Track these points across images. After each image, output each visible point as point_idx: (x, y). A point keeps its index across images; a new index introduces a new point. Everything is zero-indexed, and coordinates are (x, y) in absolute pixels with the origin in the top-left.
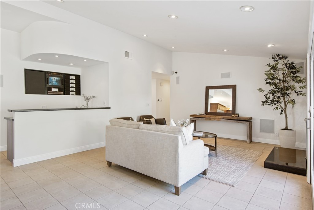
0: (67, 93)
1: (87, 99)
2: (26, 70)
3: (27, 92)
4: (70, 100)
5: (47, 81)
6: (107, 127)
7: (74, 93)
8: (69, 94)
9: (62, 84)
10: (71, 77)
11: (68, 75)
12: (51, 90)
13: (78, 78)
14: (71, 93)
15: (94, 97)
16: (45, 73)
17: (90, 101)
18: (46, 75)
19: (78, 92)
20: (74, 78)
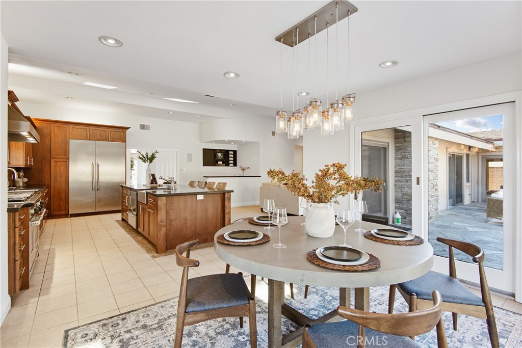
0: (228, 165)
1: (243, 170)
2: (203, 149)
3: (204, 165)
4: (229, 170)
5: (215, 156)
6: (261, 187)
7: (232, 165)
8: (229, 166)
9: (224, 158)
10: (230, 152)
11: (228, 151)
12: (217, 163)
13: (235, 152)
14: (230, 165)
15: (248, 168)
16: (215, 150)
17: (245, 171)
18: (215, 151)
19: (235, 165)
20: (232, 153)
